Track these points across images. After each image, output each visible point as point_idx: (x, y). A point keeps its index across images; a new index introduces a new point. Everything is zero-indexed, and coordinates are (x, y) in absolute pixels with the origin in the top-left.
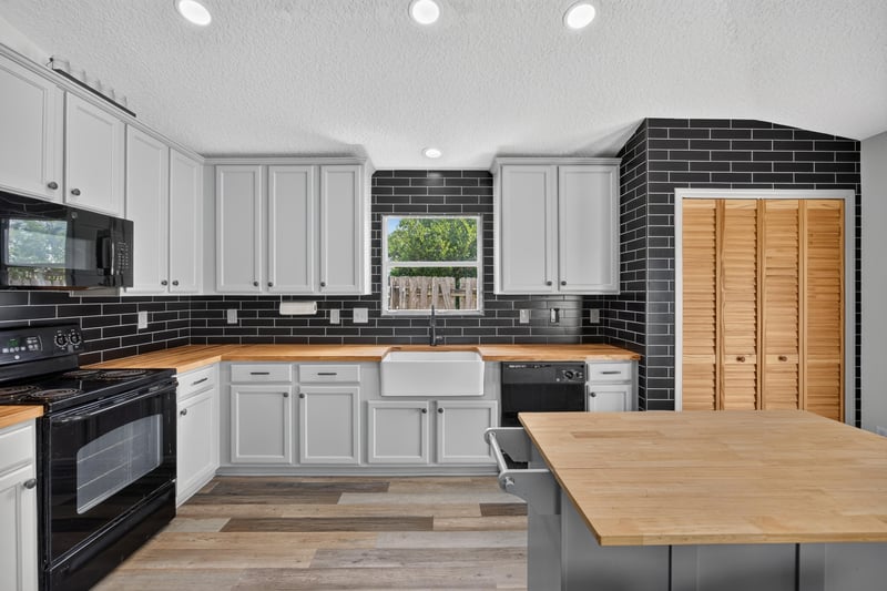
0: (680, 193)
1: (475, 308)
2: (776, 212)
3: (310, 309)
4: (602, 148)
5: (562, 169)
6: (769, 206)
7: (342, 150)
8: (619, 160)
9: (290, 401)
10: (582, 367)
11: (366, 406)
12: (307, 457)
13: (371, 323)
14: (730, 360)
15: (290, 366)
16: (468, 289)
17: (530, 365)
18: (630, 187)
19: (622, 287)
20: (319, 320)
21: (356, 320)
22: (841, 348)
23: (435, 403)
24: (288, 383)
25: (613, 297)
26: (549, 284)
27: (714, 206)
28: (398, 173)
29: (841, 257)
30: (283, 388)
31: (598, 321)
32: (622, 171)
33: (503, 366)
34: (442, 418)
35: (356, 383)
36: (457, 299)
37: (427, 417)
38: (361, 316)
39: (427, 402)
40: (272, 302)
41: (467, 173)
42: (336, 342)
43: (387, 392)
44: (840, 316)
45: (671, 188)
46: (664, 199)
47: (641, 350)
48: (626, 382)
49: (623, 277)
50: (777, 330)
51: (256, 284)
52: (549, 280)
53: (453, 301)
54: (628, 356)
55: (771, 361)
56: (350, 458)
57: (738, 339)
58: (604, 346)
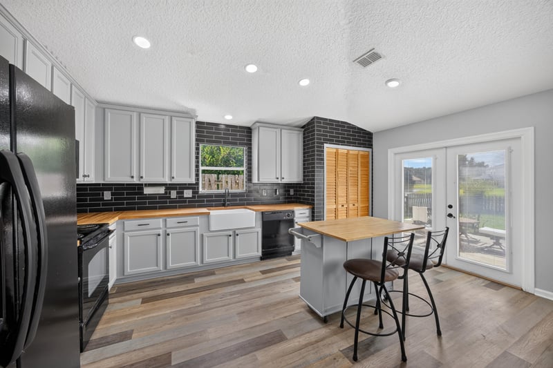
0: (326, 145)
1: (242, 189)
2: (352, 154)
3: (162, 190)
4: (298, 124)
5: (283, 131)
6: (351, 152)
7: (184, 110)
8: (303, 130)
9: (161, 238)
10: (293, 212)
11: (202, 236)
12: (171, 265)
13: (194, 197)
14: (340, 206)
15: (161, 220)
16: (224, 181)
17: (274, 213)
18: (308, 141)
19: (304, 180)
20: (166, 196)
21: (185, 196)
22: (368, 201)
23: (235, 232)
24: (160, 228)
25: (300, 184)
26: (278, 178)
27: (335, 151)
28: (208, 123)
29: (368, 171)
30: (157, 232)
31: (293, 194)
32: (304, 134)
33: (262, 213)
34: (238, 238)
35: (197, 226)
36: (218, 185)
37: (231, 238)
38: (188, 194)
39: (231, 232)
40: (140, 187)
41: (241, 127)
42: (175, 208)
43: (212, 228)
44: (368, 190)
45: (323, 143)
46: (320, 147)
47: (313, 204)
48: (308, 217)
49: (304, 176)
50: (352, 197)
51: (132, 177)
53: (216, 186)
54: (308, 207)
55: (351, 206)
56: (194, 262)
57: (342, 200)
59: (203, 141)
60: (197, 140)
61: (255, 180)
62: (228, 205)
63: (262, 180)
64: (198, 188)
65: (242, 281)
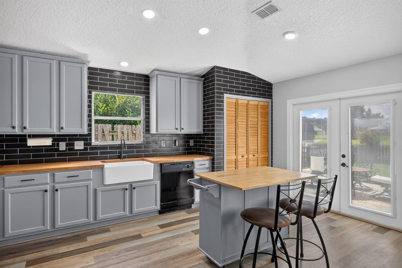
0: (226, 95)
1: (140, 140)
2: (252, 105)
3: (48, 142)
4: (197, 73)
5: (182, 79)
6: (251, 103)
7: (74, 54)
8: (203, 79)
9: (48, 194)
10: (193, 163)
11: (95, 191)
12: (59, 224)
13: (85, 149)
14: (240, 157)
15: (48, 174)
16: (119, 131)
17: (173, 164)
19: (204, 130)
20: (53, 149)
21: (76, 148)
22: (268, 151)
23: (131, 185)
24: (47, 184)
25: (200, 135)
26: (177, 129)
27: (235, 101)
28: (101, 70)
29: (267, 121)
30: (44, 187)
31: (193, 145)
32: (204, 84)
33: (161, 165)
34: (135, 191)
35: (90, 180)
36: (112, 135)
37: (128, 192)
38: (79, 145)
39: (128, 185)
40: (23, 138)
41: (138, 75)
42: (64, 161)
43: (107, 182)
44: (268, 141)
45: (223, 93)
46: (220, 97)
47: (213, 155)
48: (207, 168)
49: (204, 127)
50: (252, 147)
51: (14, 127)
52: (177, 127)
53: (111, 137)
54: (208, 158)
55: (251, 156)
56: (87, 219)
57: (242, 151)
58: (195, 155)
59: (96, 89)
60: (89, 87)
61: (153, 130)
62: (124, 157)
63: (161, 131)
64: (91, 139)
65: (139, 237)
